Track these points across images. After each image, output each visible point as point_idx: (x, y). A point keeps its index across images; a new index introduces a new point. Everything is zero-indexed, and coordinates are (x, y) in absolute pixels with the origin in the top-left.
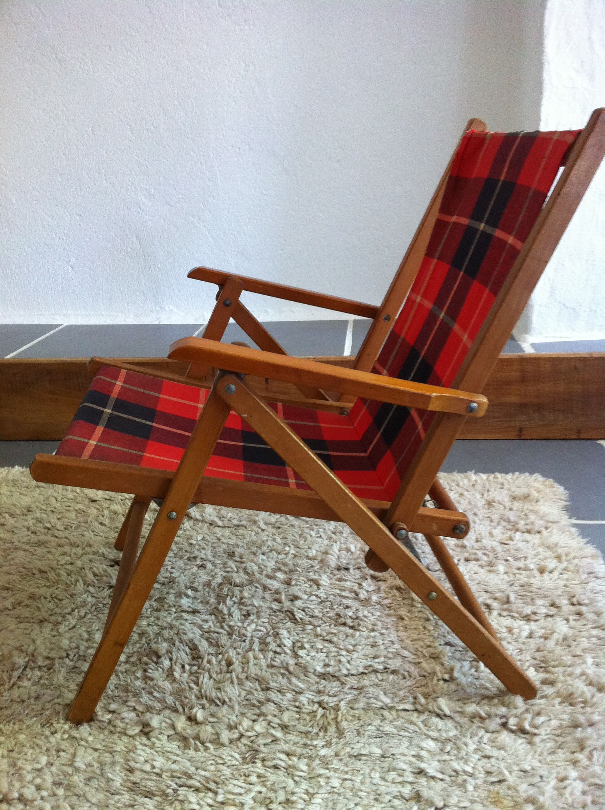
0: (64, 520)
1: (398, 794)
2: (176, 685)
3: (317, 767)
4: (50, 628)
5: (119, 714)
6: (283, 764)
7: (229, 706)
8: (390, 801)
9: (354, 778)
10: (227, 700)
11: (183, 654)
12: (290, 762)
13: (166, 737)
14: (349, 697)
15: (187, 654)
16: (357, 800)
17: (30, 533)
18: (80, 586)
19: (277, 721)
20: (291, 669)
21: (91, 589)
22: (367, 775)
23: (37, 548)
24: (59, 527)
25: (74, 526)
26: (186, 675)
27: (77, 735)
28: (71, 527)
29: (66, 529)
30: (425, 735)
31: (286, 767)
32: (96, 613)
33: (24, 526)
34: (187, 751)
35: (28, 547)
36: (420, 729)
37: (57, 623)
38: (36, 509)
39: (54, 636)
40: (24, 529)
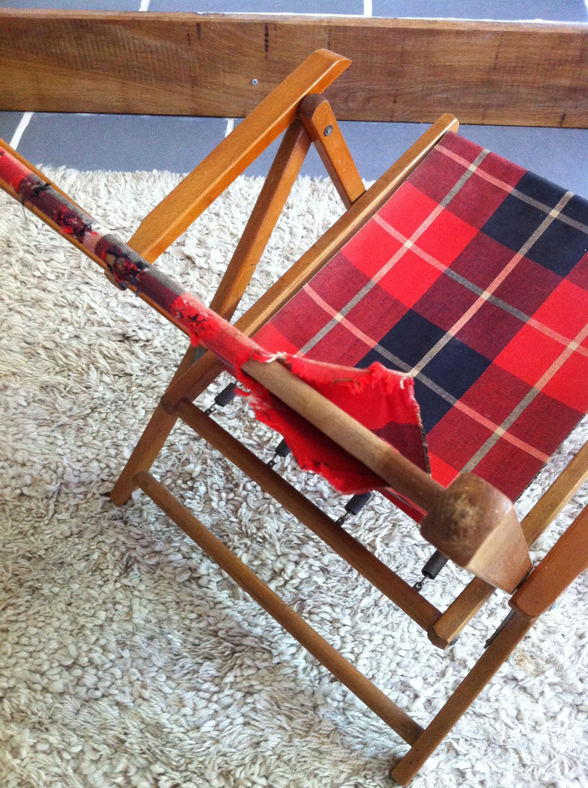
0: (53, 263)
1: (434, 652)
2: (216, 517)
3: (359, 622)
4: (74, 435)
5: (167, 555)
6: (328, 617)
7: (270, 543)
8: (428, 660)
9: (393, 634)
10: (267, 536)
11: (216, 477)
12: (334, 615)
13: (215, 584)
14: (384, 532)
15: (221, 477)
16: (398, 659)
17: (19, 284)
18: (94, 375)
19: (317, 564)
20: (326, 496)
21: (106, 379)
22: (406, 630)
23: (32, 310)
24: (49, 276)
25: (66, 273)
26: (223, 503)
27: (129, 584)
28: (63, 274)
29: (58, 277)
30: (457, 579)
31: (331, 620)
32: (117, 413)
33: (11, 275)
34: (237, 602)
35: (23, 309)
36: (452, 572)
37: (79, 429)
38: (18, 245)
39: (80, 446)
40: (12, 279)
